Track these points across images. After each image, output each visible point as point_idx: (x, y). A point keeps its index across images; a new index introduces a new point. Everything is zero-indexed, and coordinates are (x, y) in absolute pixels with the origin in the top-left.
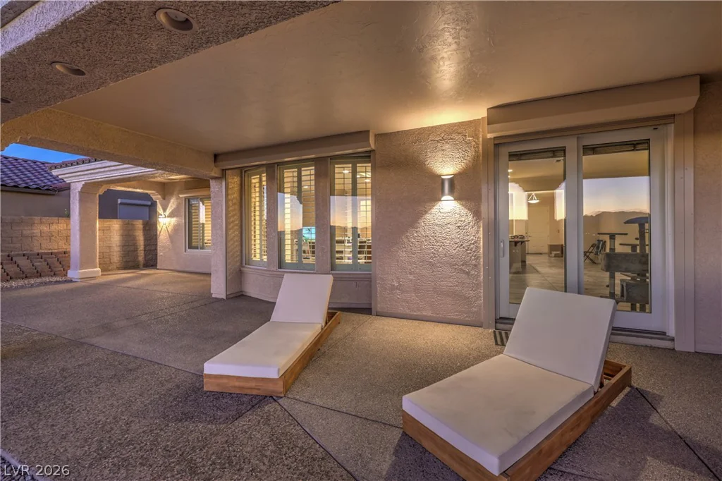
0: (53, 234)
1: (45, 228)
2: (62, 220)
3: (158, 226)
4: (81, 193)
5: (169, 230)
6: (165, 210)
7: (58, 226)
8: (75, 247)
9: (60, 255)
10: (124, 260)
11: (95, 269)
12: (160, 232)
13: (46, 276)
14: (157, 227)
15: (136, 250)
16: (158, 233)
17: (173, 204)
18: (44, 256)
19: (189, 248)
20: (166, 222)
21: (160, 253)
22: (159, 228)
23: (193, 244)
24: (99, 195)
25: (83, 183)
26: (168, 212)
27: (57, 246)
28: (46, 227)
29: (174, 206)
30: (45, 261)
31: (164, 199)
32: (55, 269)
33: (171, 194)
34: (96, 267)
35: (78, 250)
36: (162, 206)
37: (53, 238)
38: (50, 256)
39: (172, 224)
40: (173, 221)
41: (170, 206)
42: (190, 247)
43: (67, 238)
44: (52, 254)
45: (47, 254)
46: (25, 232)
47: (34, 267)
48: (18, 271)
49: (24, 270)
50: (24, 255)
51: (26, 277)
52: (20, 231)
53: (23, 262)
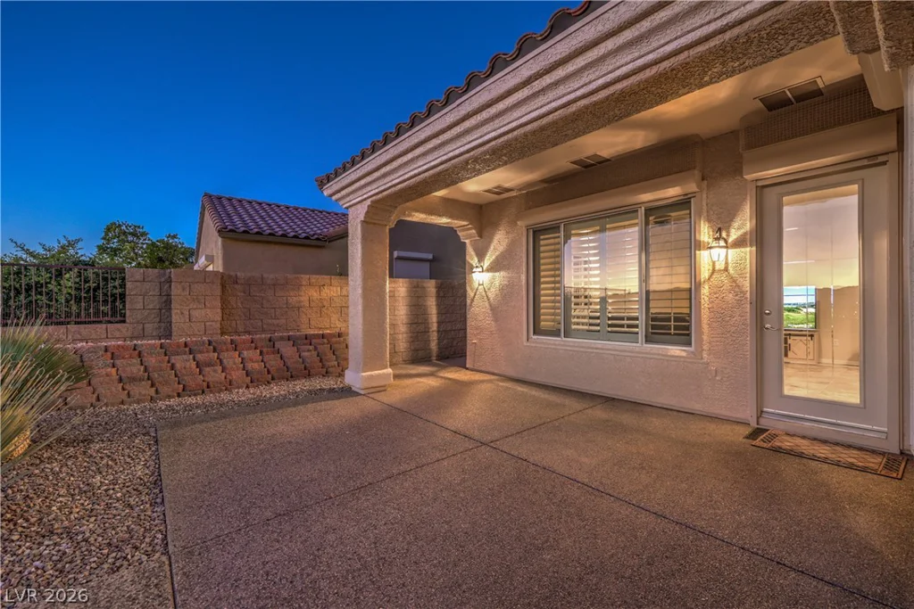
0: (325, 303)
1: (314, 294)
2: (336, 280)
3: (468, 289)
4: (364, 222)
5: (491, 295)
6: (481, 257)
7: (332, 291)
8: (355, 328)
9: (334, 340)
10: (412, 348)
11: (385, 371)
12: (473, 300)
13: (316, 375)
14: (465, 291)
15: (427, 331)
16: (468, 301)
17: (499, 242)
18: (313, 341)
19: (535, 333)
20: (483, 279)
21: (472, 339)
22: (470, 293)
23: (542, 323)
24: (390, 230)
25: (368, 202)
26: (487, 263)
27: (331, 324)
28: (316, 291)
29: (501, 248)
30: (316, 349)
31: (480, 236)
32: (327, 364)
33: (494, 225)
34: (386, 368)
35: (360, 335)
36: (475, 250)
37: (323, 309)
38: (320, 341)
39: (497, 283)
40: (499, 277)
41: (492, 247)
42: (537, 331)
43: (343, 310)
44: (323, 336)
45: (317, 336)
46: (290, 300)
47: (301, 360)
48: (282, 365)
49: (289, 364)
50: (289, 338)
51: (292, 377)
52: (285, 298)
53: (288, 350)
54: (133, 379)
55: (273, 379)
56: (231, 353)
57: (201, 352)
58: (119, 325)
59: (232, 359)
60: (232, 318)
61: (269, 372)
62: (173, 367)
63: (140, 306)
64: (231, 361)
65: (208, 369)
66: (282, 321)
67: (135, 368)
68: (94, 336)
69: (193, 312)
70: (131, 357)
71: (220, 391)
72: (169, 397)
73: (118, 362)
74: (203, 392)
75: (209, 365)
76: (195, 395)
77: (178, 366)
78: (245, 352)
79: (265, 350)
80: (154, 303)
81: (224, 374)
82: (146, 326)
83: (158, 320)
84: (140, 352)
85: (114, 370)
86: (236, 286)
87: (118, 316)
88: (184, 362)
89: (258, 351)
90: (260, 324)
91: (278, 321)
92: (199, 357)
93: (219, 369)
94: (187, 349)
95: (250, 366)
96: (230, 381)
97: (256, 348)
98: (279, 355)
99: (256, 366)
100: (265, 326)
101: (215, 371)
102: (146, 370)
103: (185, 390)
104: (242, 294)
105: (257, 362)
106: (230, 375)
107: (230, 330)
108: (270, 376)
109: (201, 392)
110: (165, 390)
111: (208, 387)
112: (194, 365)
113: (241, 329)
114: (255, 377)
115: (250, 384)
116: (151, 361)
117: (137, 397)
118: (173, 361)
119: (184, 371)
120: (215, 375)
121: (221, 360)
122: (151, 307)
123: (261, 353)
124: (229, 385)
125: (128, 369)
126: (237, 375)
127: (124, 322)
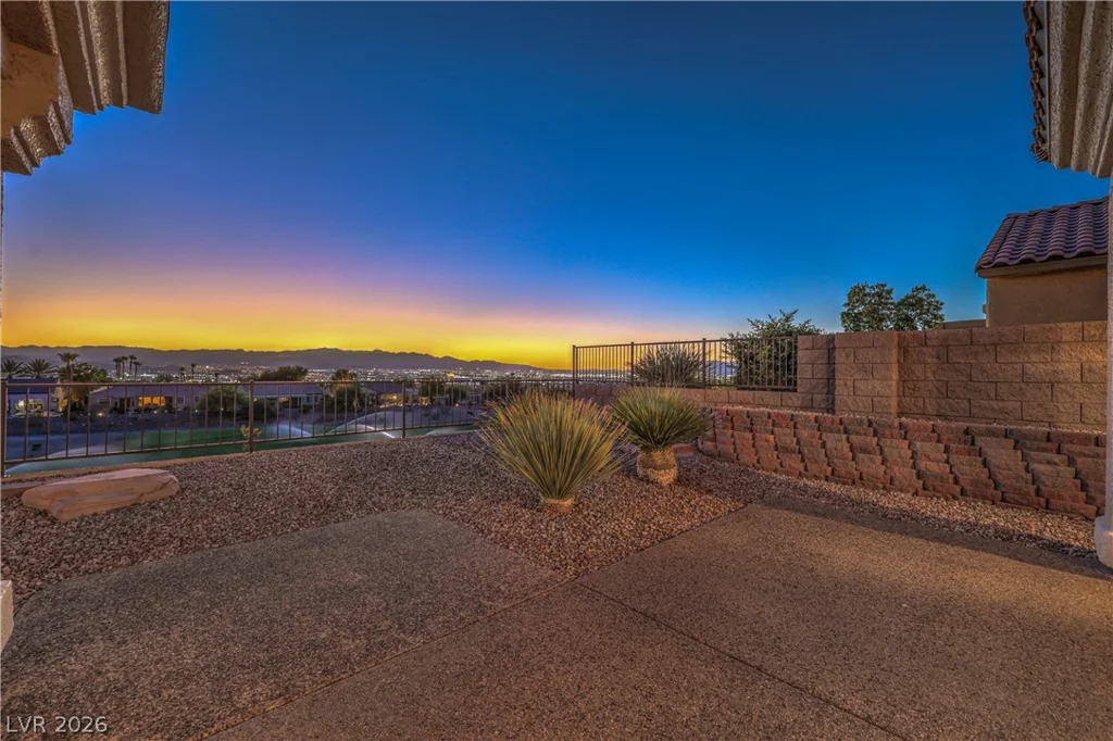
18: (1066, 446)
45: (1075, 439)
46: (1031, 369)
47: (1029, 476)
48: (984, 476)
49: (999, 477)
50: (1007, 434)
51: (1003, 500)
52: (1018, 367)
53: (1002, 455)
54: (786, 450)
55: (963, 492)
56: (896, 441)
57: (858, 433)
58: (791, 394)
59: (898, 449)
60: (918, 394)
61: (956, 481)
62: (824, 445)
63: (809, 375)
64: (895, 452)
65: (862, 455)
66: (1012, 405)
67: (790, 441)
68: (772, 403)
69: (858, 384)
70: (787, 426)
71: (875, 488)
72: (816, 477)
73: (776, 430)
74: (854, 483)
75: (865, 451)
76: (844, 483)
77: (829, 445)
78: (918, 444)
79: (953, 446)
80: (822, 371)
81: (883, 467)
82: (815, 396)
83: (825, 390)
84: (795, 423)
85: (772, 437)
86: (925, 349)
87: (791, 386)
88: (837, 443)
89: (942, 446)
90: (965, 404)
91: (1001, 404)
92: (853, 437)
93: (878, 459)
94: (842, 427)
95: (922, 465)
96: (891, 480)
97: (939, 441)
98: (980, 459)
99: (933, 466)
100: (974, 410)
101: (872, 461)
102: (798, 443)
103: (834, 476)
104: (935, 360)
105: (938, 461)
106: (892, 470)
107: (915, 410)
108: (958, 489)
109: (850, 481)
110: (813, 469)
111: (861, 478)
112: (846, 448)
113: (930, 410)
114: (929, 483)
115: (921, 492)
116: (804, 434)
117: (787, 468)
118: (824, 438)
119: (834, 452)
120: (872, 466)
121: (881, 450)
122: (819, 376)
123: (947, 449)
124: (890, 484)
125: (783, 438)
126: (903, 472)
127: (796, 391)
